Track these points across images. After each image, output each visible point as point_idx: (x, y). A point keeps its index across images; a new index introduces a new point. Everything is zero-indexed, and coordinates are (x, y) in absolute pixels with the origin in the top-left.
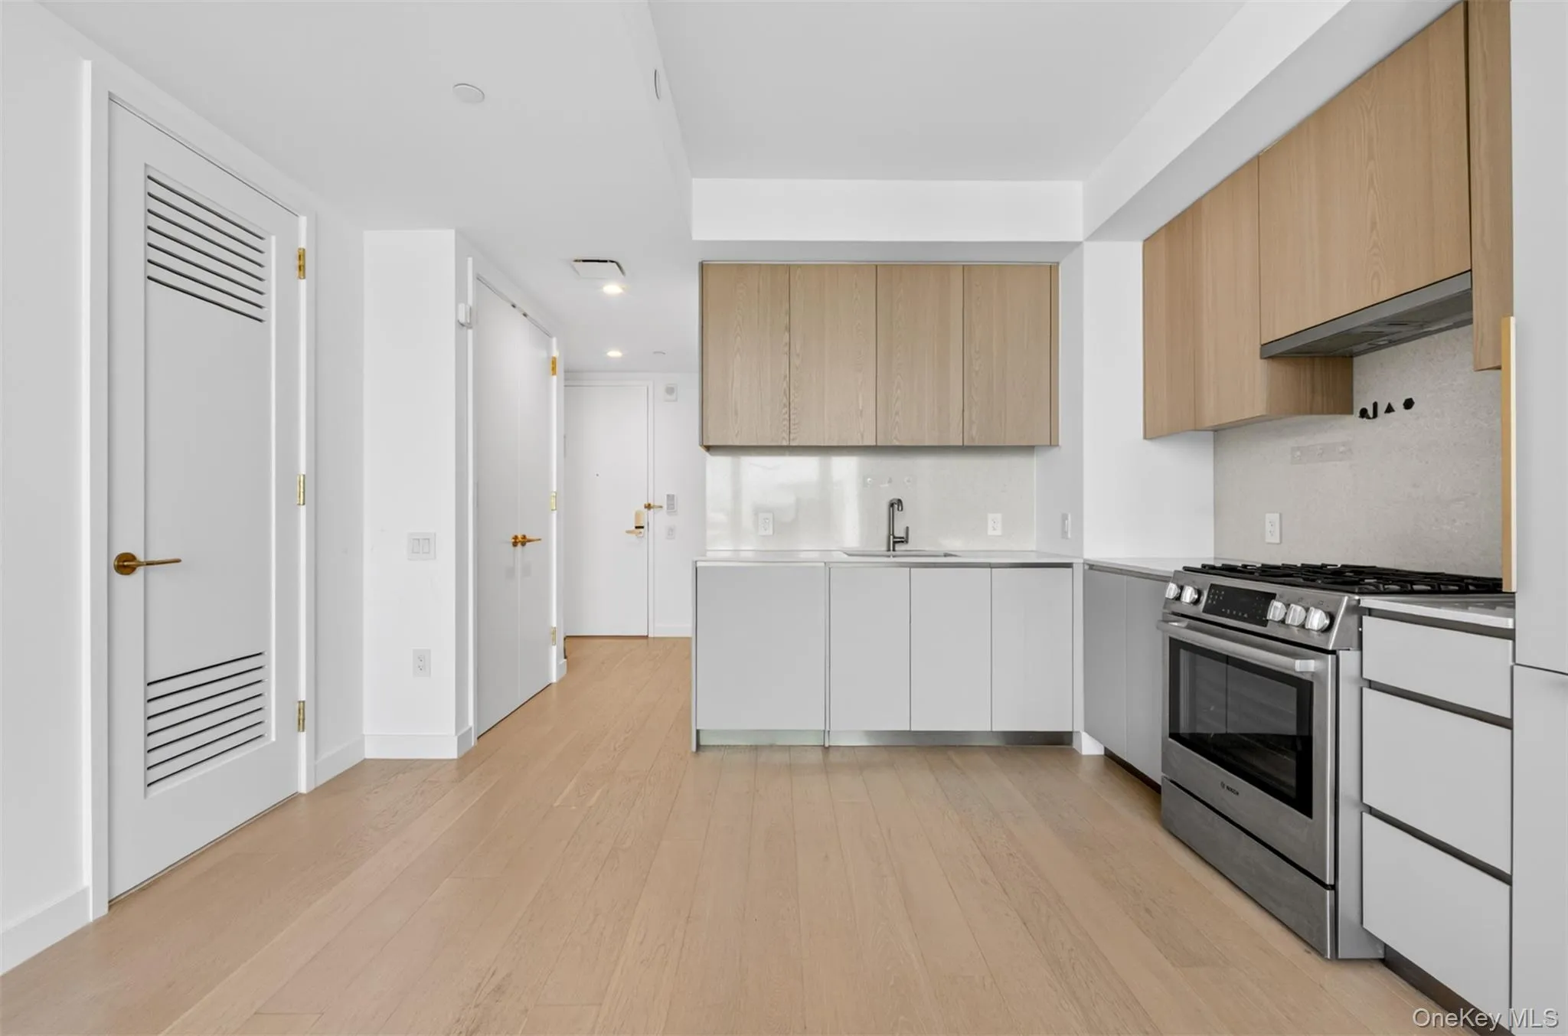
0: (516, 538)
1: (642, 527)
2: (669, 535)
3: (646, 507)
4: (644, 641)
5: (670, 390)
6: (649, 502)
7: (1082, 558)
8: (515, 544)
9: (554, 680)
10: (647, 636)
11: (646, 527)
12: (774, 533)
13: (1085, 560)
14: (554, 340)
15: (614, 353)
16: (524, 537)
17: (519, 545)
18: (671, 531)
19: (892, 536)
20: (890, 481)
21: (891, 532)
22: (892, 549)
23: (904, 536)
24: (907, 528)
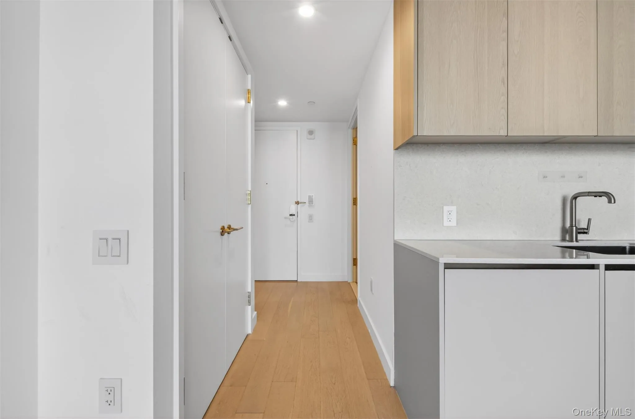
0: (223, 228)
1: (294, 215)
2: (310, 220)
3: (296, 203)
4: (296, 284)
5: (311, 133)
6: (298, 200)
8: (222, 234)
9: (249, 331)
10: (297, 281)
11: (296, 215)
12: (457, 224)
14: (249, 76)
15: (282, 103)
16: (229, 227)
17: (226, 234)
18: (311, 218)
19: (574, 228)
20: (563, 177)
21: (574, 224)
22: (574, 240)
23: (586, 227)
24: (589, 220)
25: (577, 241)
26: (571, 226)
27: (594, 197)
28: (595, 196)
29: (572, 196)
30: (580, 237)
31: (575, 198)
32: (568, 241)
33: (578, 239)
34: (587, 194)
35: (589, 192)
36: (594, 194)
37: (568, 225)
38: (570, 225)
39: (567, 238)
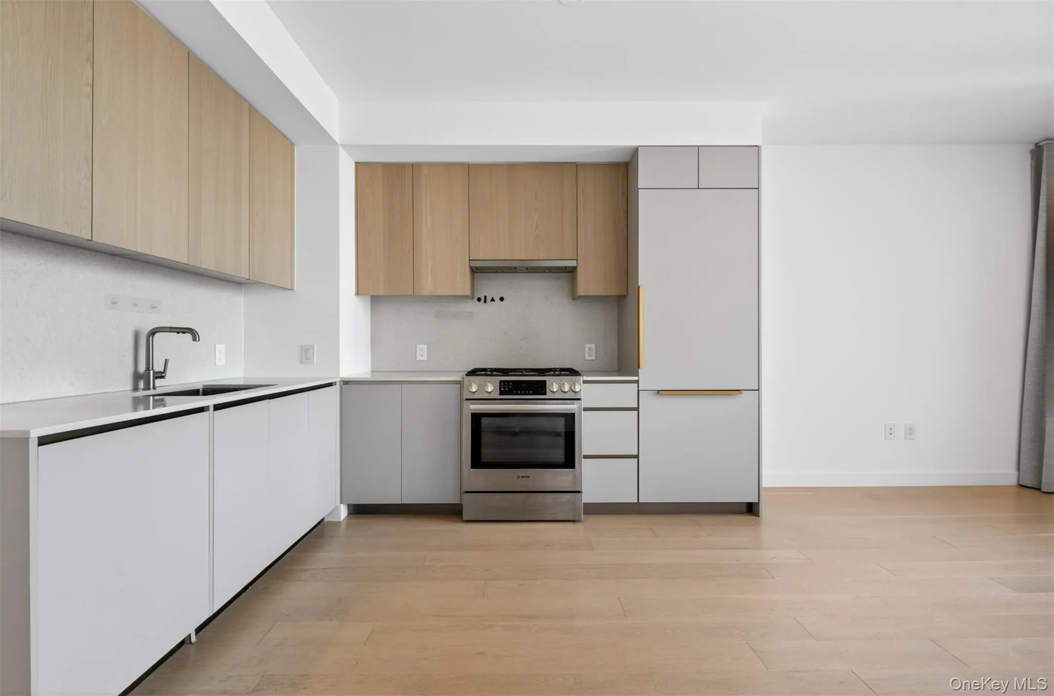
7: (339, 377)
13: (341, 378)
19: (152, 372)
20: (135, 305)
21: (151, 367)
22: (152, 386)
23: (162, 371)
24: (166, 361)
25: (154, 388)
26: (148, 369)
27: (176, 333)
28: (178, 333)
29: (150, 331)
30: (158, 382)
31: (153, 333)
32: (144, 389)
33: (156, 385)
34: (169, 330)
35: (171, 328)
36: (175, 330)
37: (142, 368)
38: (146, 368)
39: (141, 385)
